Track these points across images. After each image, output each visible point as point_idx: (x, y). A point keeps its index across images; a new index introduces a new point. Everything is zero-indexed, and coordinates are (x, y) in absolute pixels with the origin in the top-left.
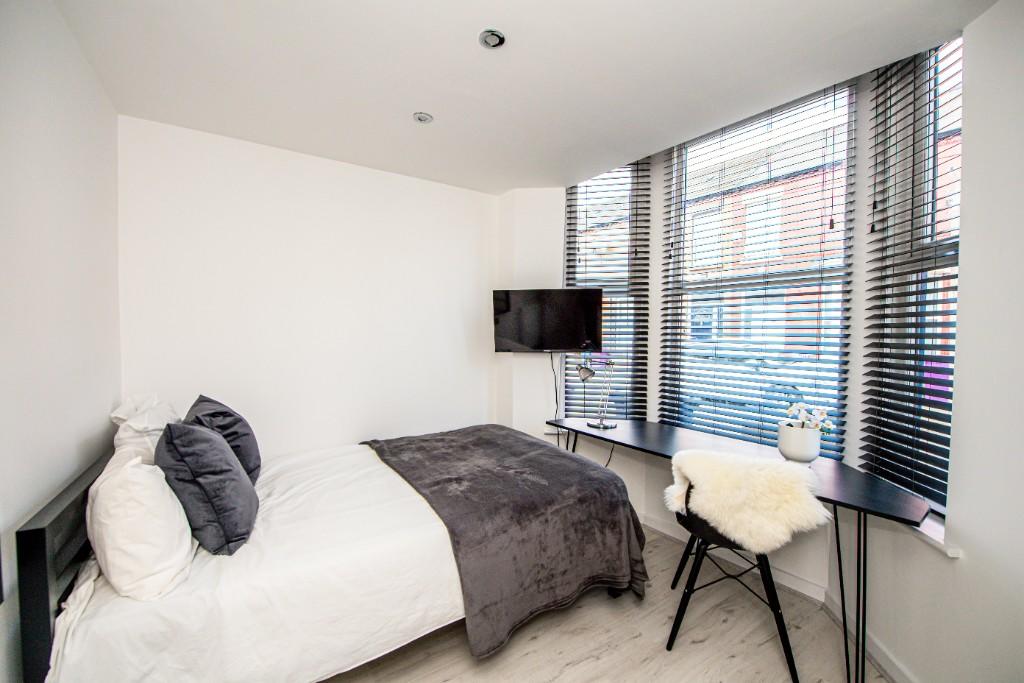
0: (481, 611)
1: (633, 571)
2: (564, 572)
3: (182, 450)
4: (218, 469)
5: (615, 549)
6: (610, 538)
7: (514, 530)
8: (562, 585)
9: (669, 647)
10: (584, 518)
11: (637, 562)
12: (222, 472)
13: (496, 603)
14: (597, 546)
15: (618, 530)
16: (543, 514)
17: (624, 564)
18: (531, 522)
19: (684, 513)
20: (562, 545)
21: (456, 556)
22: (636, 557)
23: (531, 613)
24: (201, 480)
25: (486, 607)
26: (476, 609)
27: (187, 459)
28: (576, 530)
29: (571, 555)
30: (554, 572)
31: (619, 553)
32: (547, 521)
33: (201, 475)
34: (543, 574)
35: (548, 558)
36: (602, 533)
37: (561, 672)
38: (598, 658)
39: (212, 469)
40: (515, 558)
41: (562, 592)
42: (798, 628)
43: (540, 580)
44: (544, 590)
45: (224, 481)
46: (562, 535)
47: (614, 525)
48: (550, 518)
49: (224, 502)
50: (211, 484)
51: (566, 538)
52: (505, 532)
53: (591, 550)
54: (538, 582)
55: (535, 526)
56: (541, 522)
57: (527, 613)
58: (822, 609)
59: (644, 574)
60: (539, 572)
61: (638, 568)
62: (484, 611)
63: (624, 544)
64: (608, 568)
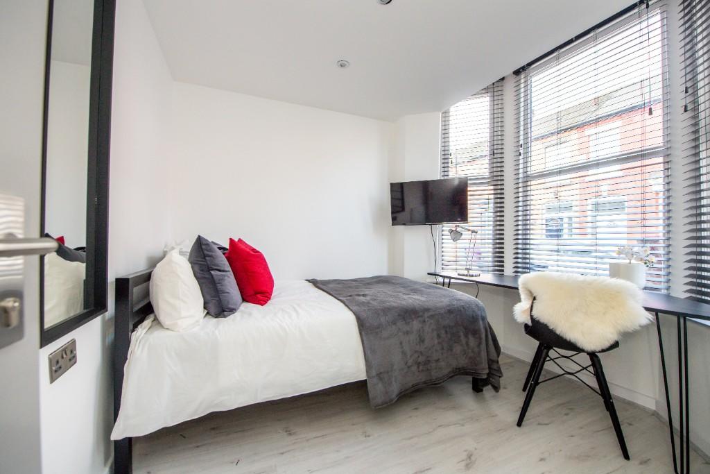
0: (378, 375)
1: (490, 368)
2: (438, 361)
3: (206, 252)
4: (222, 269)
5: (476, 350)
6: (472, 342)
7: (400, 324)
8: (436, 368)
9: (519, 424)
10: (452, 324)
11: (493, 361)
12: (224, 271)
13: (388, 372)
14: (462, 345)
15: (477, 336)
16: (421, 316)
17: (483, 361)
18: (413, 321)
19: (530, 323)
20: (436, 341)
21: (361, 334)
22: (493, 358)
23: (413, 386)
24: (212, 272)
25: (381, 373)
26: (374, 373)
27: (207, 258)
28: (446, 332)
29: (443, 349)
30: (429, 359)
31: (479, 353)
32: (424, 321)
33: (213, 270)
34: (421, 359)
35: (426, 348)
36: (466, 336)
37: (434, 430)
38: (463, 425)
39: (219, 268)
40: (401, 343)
41: (435, 374)
42: (630, 424)
43: (420, 363)
44: (423, 370)
45: (224, 276)
46: (435, 333)
47: (475, 333)
48: (426, 320)
49: (223, 287)
50: (216, 275)
51: (439, 336)
52: (395, 324)
53: (458, 349)
54: (418, 364)
55: (416, 324)
56: (420, 321)
57: (410, 385)
58: (653, 415)
59: (499, 370)
60: (419, 357)
61: (495, 367)
62: (379, 375)
63: (483, 346)
64: (471, 363)
